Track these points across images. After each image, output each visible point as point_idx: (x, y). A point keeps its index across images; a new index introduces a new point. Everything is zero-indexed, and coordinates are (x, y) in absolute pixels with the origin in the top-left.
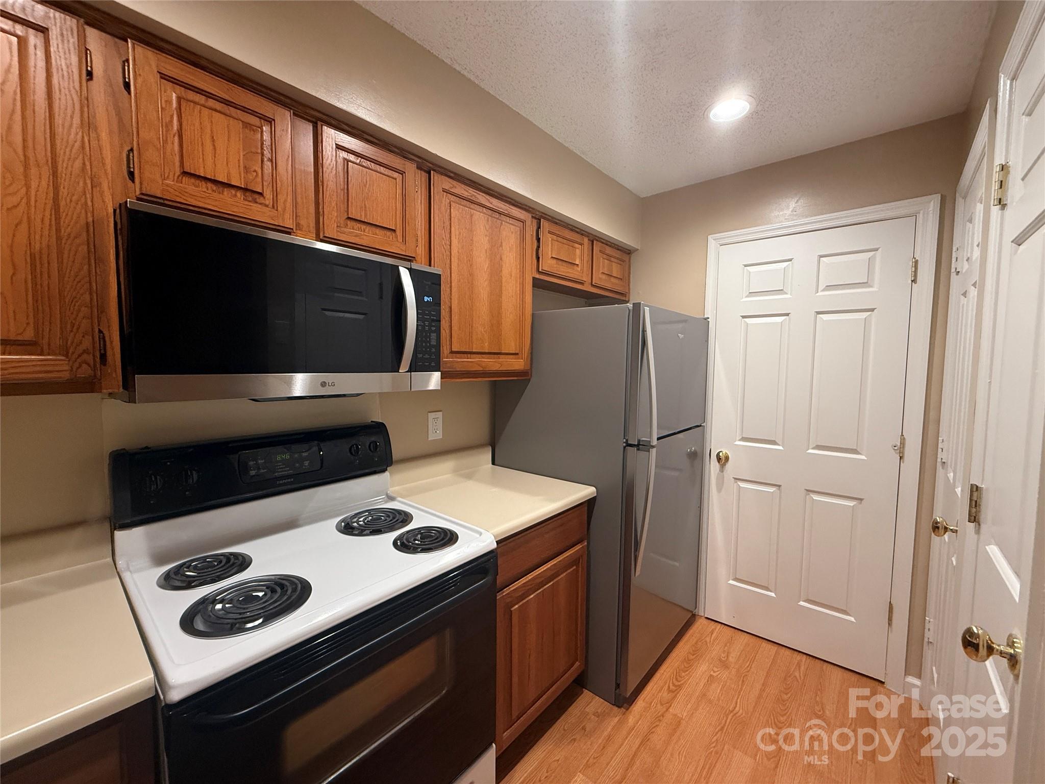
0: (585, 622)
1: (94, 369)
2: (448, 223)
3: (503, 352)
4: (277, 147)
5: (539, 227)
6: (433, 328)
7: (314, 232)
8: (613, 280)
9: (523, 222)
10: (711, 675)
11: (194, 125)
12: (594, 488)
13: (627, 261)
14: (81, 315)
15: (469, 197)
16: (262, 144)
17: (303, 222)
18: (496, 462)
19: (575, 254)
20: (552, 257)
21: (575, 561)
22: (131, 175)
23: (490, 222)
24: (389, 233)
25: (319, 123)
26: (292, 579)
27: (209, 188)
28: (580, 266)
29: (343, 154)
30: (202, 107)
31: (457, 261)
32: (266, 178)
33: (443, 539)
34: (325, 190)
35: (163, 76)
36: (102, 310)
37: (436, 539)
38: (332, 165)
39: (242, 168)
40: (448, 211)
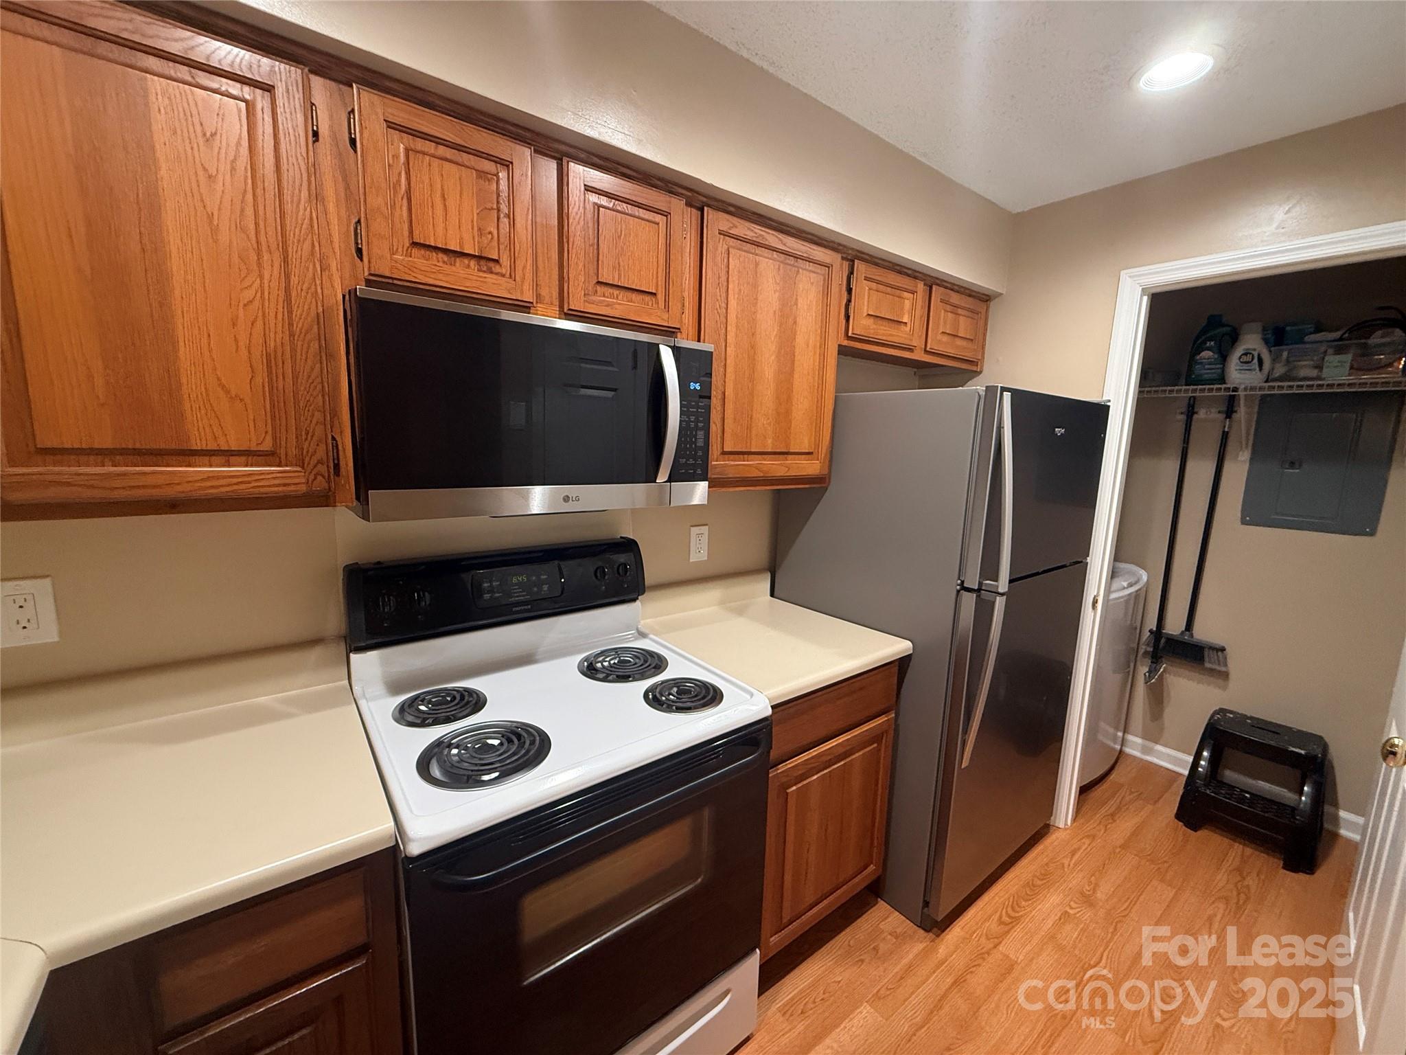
0: (885, 817)
1: (329, 482)
2: (724, 278)
3: (791, 451)
4: (515, 200)
5: (851, 273)
6: (701, 425)
7: (558, 303)
8: (959, 342)
9: (828, 266)
10: (1066, 912)
11: (423, 183)
12: (910, 643)
13: (983, 311)
14: (314, 421)
15: (754, 239)
16: (498, 196)
17: (544, 292)
18: (776, 593)
19: (902, 309)
20: (868, 315)
21: (876, 737)
22: (359, 252)
23: (782, 271)
24: (647, 298)
25: (565, 160)
26: (530, 730)
27: (440, 260)
28: (909, 325)
29: (593, 198)
30: (432, 159)
31: (734, 330)
32: (502, 240)
33: (704, 698)
34: (570, 250)
35: (391, 125)
36: (335, 414)
37: (696, 696)
38: (579, 214)
39: (476, 228)
40: (726, 260)
